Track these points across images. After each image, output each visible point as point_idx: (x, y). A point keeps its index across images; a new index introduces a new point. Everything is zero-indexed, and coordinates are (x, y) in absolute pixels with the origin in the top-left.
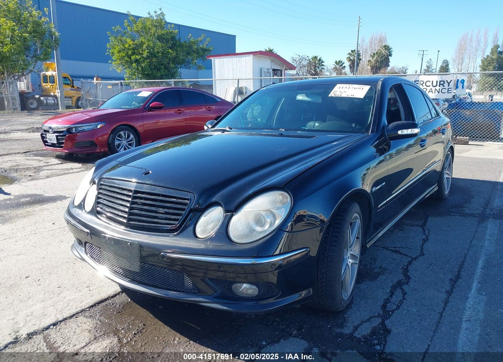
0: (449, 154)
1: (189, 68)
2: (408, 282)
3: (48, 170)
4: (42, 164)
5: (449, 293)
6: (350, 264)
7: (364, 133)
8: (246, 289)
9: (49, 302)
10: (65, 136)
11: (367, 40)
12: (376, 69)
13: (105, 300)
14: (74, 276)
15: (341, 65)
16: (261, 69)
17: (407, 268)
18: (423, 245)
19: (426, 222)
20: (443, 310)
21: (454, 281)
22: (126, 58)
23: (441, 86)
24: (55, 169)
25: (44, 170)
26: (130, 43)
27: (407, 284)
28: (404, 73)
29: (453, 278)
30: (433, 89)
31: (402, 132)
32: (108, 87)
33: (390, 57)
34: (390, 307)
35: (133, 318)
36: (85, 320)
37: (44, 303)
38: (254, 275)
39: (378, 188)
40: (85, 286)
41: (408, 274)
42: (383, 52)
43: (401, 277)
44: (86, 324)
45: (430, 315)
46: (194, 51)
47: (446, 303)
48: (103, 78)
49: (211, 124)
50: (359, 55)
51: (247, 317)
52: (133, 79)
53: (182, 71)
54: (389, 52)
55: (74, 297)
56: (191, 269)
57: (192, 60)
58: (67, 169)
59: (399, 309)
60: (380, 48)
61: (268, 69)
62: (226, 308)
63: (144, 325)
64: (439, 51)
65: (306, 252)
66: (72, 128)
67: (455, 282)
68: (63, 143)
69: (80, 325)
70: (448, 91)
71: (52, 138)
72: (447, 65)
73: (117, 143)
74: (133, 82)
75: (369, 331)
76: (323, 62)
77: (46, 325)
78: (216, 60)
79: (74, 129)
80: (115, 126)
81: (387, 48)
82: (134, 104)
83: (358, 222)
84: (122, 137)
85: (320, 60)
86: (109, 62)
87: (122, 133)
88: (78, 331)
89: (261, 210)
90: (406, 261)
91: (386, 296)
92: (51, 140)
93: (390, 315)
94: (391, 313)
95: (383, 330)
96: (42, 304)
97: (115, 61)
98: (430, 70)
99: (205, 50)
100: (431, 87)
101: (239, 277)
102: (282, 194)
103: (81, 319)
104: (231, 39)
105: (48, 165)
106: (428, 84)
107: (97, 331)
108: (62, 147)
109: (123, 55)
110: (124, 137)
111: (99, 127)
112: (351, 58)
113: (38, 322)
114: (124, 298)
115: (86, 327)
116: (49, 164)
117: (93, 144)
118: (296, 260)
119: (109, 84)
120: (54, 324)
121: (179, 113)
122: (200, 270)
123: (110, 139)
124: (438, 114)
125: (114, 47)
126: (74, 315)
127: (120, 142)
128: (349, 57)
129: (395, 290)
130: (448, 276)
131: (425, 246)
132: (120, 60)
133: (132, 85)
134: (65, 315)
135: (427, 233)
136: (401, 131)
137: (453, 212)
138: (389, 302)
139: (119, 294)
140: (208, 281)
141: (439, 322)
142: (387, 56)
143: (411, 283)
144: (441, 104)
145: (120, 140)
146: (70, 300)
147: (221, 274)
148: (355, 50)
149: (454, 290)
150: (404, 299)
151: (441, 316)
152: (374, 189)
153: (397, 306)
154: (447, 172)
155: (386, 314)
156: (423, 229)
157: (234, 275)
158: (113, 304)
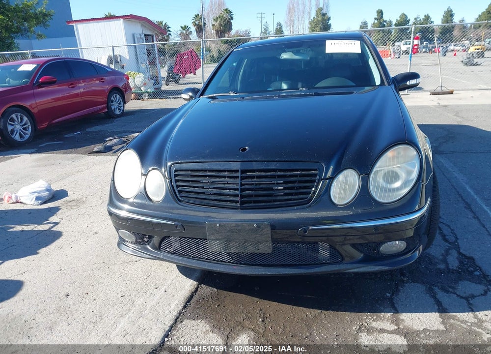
5: (477, 218)
12: (220, 33)
13: (192, 297)
15: (188, 30)
16: (133, 35)
21: (469, 208)
28: (248, 36)
29: (465, 205)
31: (409, 82)
33: (232, 21)
34: (451, 239)
36: (193, 322)
40: (152, 287)
42: (225, 16)
44: (199, 326)
45: (484, 238)
46: (31, 17)
47: (484, 226)
50: (204, 19)
54: (230, 16)
57: (29, 28)
60: (221, 12)
61: (140, 35)
62: (387, 268)
63: (261, 310)
69: (194, 328)
72: (281, 28)
73: (10, 128)
75: (457, 262)
76: (168, 28)
78: (78, 26)
80: (6, 107)
81: (228, 11)
82: (8, 81)
84: (14, 121)
85: (165, 25)
87: (14, 116)
93: (458, 246)
94: (456, 243)
95: (466, 259)
98: (268, 32)
99: (44, 15)
103: (188, 322)
107: (219, 329)
110: (17, 120)
112: (197, 22)
115: (202, 328)
120: (166, 336)
121: (73, 87)
123: (2, 124)
126: (176, 321)
128: (194, 22)
130: (461, 205)
138: (445, 235)
139: (198, 287)
140: (356, 246)
142: (229, 19)
145: (13, 125)
148: (198, 15)
158: (203, 298)
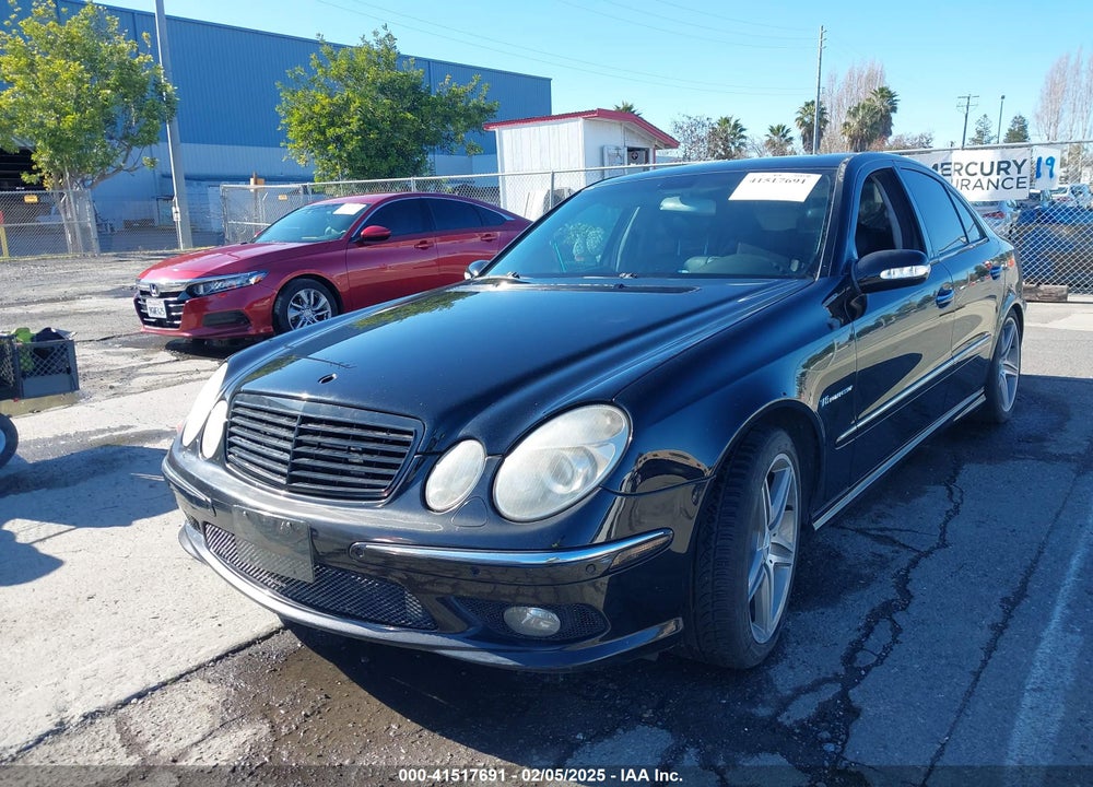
0: (1010, 323)
1: (450, 152)
2: (907, 605)
3: (149, 374)
4: (136, 362)
5: (999, 629)
6: (771, 566)
7: (804, 277)
8: (536, 619)
9: (132, 649)
10: (184, 302)
11: (842, 77)
12: (860, 140)
13: (249, 645)
14: (186, 594)
15: (784, 136)
16: (602, 149)
17: (906, 575)
18: (946, 523)
19: (957, 473)
20: (982, 668)
21: (1011, 605)
22: (315, 135)
23: (1002, 172)
24: (162, 373)
25: (141, 375)
26: (324, 102)
27: (903, 609)
28: (925, 147)
29: (1010, 595)
30: (985, 180)
31: (889, 274)
32: (281, 198)
33: (893, 114)
34: (863, 659)
35: (303, 682)
36: (204, 686)
37: (121, 651)
38: (551, 589)
39: (835, 397)
40: (209, 614)
41: (909, 587)
42: (878, 104)
43: (892, 594)
44: (205, 695)
45: (952, 677)
46: (459, 114)
47: (991, 652)
48: (270, 180)
49: (478, 267)
50: (822, 112)
51: (547, 680)
52: (332, 179)
53: (435, 158)
54: (891, 104)
55: (183, 638)
56: (423, 579)
57: (456, 134)
58: (187, 373)
59: (882, 663)
60: (869, 95)
61: (618, 149)
62: (511, 663)
63: (327, 697)
64: (1003, 97)
65: (664, 539)
66: (197, 285)
67: (1015, 604)
68: (178, 318)
69: (193, 696)
70: (1018, 183)
71: (156, 308)
72: (1024, 128)
73: (292, 314)
74: (330, 186)
75: (812, 711)
76: (742, 130)
77: (122, 697)
78: (504, 132)
79: (202, 287)
80: (289, 277)
81: (887, 95)
82: (330, 232)
83: (790, 474)
84: (302, 303)
85: (736, 126)
86: (282, 144)
87: (302, 293)
88: (189, 708)
89: (564, 449)
90: (905, 558)
91: (855, 636)
92: (155, 312)
93: (861, 678)
94: (863, 673)
95: (845, 710)
96: (118, 653)
97: (294, 142)
98: (986, 138)
99: (482, 111)
100: (979, 176)
101: (523, 595)
102: (610, 414)
103: (197, 684)
104: (542, 87)
105: (149, 365)
106: (972, 169)
107: (227, 710)
108: (177, 326)
109: (310, 127)
110: (307, 301)
111: (252, 281)
112: (806, 119)
113: (107, 691)
114: (290, 640)
115: (205, 700)
116: (151, 362)
117: (242, 319)
118: (643, 555)
119: (283, 191)
120: (140, 696)
121: (424, 248)
122: (445, 580)
123: (278, 306)
124: (983, 235)
125: (292, 112)
126: (181, 676)
127: (298, 313)
128: (801, 119)
129: (877, 622)
130: (999, 593)
131: (952, 525)
132: (305, 138)
133: (328, 191)
134: (165, 676)
135: (956, 498)
136: (887, 271)
137: (1020, 452)
138: (862, 649)
139: (277, 632)
140: (455, 602)
141: (970, 693)
142: (887, 111)
143: (913, 609)
144: (1008, 215)
145: (299, 309)
146: (177, 645)
147: (488, 588)
148: (813, 102)
149: (1010, 622)
150: (895, 641)
151: (977, 680)
152: (825, 401)
153: (879, 656)
154: (1007, 362)
155: (853, 673)
156: (950, 489)
157: (511, 590)
158: (264, 653)
